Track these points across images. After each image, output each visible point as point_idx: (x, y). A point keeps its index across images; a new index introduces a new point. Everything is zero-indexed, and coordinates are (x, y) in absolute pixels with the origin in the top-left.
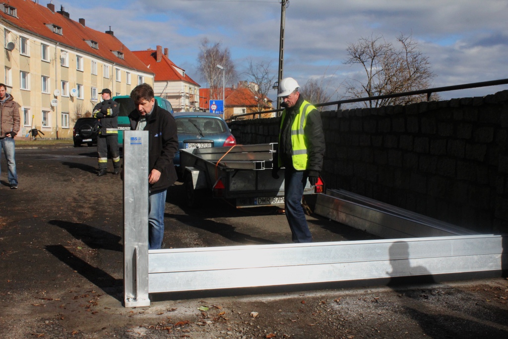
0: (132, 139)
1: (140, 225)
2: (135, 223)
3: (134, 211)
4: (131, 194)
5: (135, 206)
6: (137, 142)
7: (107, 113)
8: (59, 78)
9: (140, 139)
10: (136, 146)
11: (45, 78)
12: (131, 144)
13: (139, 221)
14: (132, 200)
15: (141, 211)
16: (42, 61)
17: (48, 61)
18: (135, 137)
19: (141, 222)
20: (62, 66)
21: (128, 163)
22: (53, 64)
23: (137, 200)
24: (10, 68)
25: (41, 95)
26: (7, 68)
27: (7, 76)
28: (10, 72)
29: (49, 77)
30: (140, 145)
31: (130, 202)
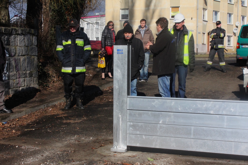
0: (118, 50)
1: (122, 103)
2: (119, 101)
3: (119, 94)
4: (117, 84)
5: (119, 91)
6: (120, 52)
7: (220, 35)
8: (240, 14)
9: (122, 50)
10: (120, 55)
11: (230, 15)
12: (117, 53)
13: (122, 100)
14: (118, 87)
15: (123, 94)
16: (228, 3)
17: (233, 3)
18: (119, 49)
19: (123, 101)
20: (242, 6)
21: (115, 65)
22: (236, 6)
23: (120, 88)
24: (207, 9)
25: (226, 25)
26: (204, 9)
27: (204, 14)
28: (206, 12)
29: (233, 14)
30: (122, 54)
31: (116, 88)
